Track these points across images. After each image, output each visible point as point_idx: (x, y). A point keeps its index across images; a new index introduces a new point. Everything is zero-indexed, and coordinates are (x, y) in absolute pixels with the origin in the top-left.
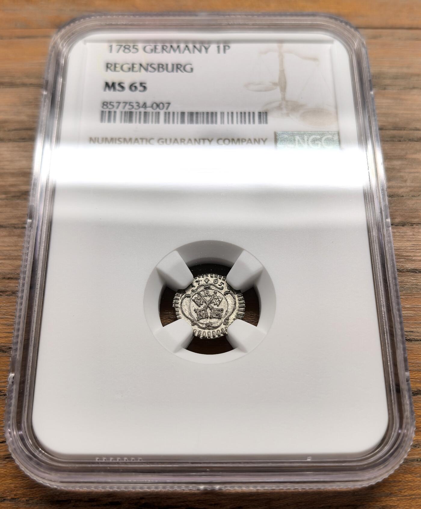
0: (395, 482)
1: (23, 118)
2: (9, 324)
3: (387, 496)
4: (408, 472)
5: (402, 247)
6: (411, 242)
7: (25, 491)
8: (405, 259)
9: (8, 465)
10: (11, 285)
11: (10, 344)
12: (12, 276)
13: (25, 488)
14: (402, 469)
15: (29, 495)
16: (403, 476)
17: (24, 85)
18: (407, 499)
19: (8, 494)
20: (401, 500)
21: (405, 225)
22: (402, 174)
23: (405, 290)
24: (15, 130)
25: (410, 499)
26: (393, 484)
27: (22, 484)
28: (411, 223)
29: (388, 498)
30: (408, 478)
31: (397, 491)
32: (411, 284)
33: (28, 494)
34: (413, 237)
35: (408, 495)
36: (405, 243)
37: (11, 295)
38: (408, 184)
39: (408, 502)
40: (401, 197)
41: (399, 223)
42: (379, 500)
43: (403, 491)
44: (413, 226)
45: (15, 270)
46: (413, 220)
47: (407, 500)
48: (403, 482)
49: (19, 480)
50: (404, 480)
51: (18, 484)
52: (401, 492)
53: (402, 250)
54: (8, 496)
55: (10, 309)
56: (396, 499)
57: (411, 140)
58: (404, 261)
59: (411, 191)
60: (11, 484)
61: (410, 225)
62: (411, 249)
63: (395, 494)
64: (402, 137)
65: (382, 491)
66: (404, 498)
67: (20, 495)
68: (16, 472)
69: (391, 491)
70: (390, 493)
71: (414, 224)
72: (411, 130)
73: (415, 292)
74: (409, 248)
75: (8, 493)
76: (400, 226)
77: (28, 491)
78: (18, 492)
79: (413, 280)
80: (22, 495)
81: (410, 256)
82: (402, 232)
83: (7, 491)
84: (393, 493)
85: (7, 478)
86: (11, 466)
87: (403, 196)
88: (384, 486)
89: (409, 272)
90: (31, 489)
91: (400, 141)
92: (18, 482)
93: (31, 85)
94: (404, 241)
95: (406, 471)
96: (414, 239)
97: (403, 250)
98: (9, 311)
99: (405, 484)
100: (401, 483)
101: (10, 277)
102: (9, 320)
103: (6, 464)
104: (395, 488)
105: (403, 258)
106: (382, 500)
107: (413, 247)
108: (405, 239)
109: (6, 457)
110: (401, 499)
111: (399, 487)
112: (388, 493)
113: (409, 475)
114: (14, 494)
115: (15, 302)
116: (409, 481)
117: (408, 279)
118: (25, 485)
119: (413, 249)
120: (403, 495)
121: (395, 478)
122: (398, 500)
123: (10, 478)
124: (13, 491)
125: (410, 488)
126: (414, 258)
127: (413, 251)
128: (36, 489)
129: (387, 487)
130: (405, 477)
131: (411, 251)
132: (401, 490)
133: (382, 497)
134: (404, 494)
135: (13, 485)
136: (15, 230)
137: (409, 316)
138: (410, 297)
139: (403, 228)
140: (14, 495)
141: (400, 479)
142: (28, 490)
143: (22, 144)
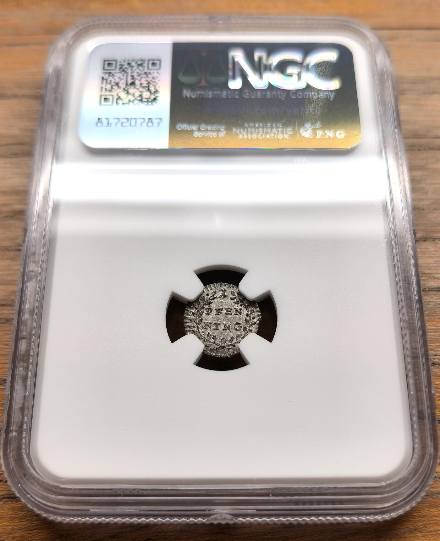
0: (419, 516)
1: (15, 131)
2: (4, 354)
3: (411, 532)
4: (434, 506)
5: (423, 264)
6: (434, 259)
7: (23, 533)
8: (428, 276)
9: (5, 506)
10: (5, 312)
11: (5, 376)
12: (5, 302)
13: (23, 530)
14: (427, 503)
15: (28, 538)
16: (428, 511)
17: (15, 96)
18: (433, 534)
19: (6, 538)
20: (426, 537)
21: (426, 240)
22: (422, 185)
23: (428, 310)
24: (6, 145)
25: (436, 535)
26: (417, 519)
27: (20, 526)
28: (433, 238)
29: (412, 534)
30: (433, 512)
31: (422, 527)
32: (434, 303)
33: (27, 536)
34: (436, 253)
35: (434, 531)
36: (427, 260)
37: (5, 323)
38: (430, 196)
39: (434, 538)
40: (422, 210)
41: (420, 239)
42: (403, 537)
43: (428, 526)
44: (435, 241)
45: (9, 296)
46: (435, 235)
47: (433, 536)
48: (429, 517)
49: (17, 521)
50: (429, 515)
51: (15, 526)
52: (426, 528)
53: (423, 268)
54: (5, 539)
55: (4, 338)
56: (421, 535)
57: (432, 149)
58: (426, 279)
59: (432, 203)
60: (8, 526)
61: (432, 241)
62: (433, 266)
63: (420, 530)
64: (422, 146)
65: (405, 526)
66: (429, 534)
67: (18, 538)
68: (14, 513)
69: (416, 527)
70: (414, 528)
71: (437, 239)
72: (431, 138)
73: (438, 312)
74: (432, 265)
75: (5, 536)
76: (421, 241)
77: (27, 534)
78: (16, 535)
79: (436, 299)
80: (20, 538)
81: (432, 274)
82: (424, 248)
83: (4, 534)
84: (418, 529)
85: (4, 520)
86: (8, 506)
87: (424, 209)
88: (408, 521)
89: (432, 291)
90: (29, 532)
91: (420, 150)
92: (15, 524)
93: (23, 96)
94: (426, 258)
95: (431, 504)
96: (436, 256)
97: (425, 267)
98: (3, 340)
99: (430, 519)
100: (426, 518)
101: (4, 303)
102: (3, 349)
103: (3, 505)
104: (420, 523)
105: (424, 276)
106: (406, 536)
107: (435, 264)
108: (427, 256)
109: (3, 497)
110: (427, 535)
111: (424, 522)
112: (413, 528)
113: (435, 509)
114: (13, 537)
115: (9, 330)
116: (434, 516)
117: (431, 298)
118: (23, 527)
119: (436, 266)
120: (428, 531)
121: (420, 513)
122: (423, 536)
123: (8, 520)
124: (11, 534)
125: (436, 523)
126: (436, 276)
127: (436, 268)
128: (35, 531)
129: (411, 522)
130: (430, 512)
131: (434, 268)
132: (426, 526)
133: (406, 533)
134: (429, 529)
135: (10, 527)
136: (8, 253)
137: (432, 338)
138: (433, 318)
139: (424, 243)
140: (11, 538)
141: (425, 514)
142: (27, 532)
143: (14, 160)
